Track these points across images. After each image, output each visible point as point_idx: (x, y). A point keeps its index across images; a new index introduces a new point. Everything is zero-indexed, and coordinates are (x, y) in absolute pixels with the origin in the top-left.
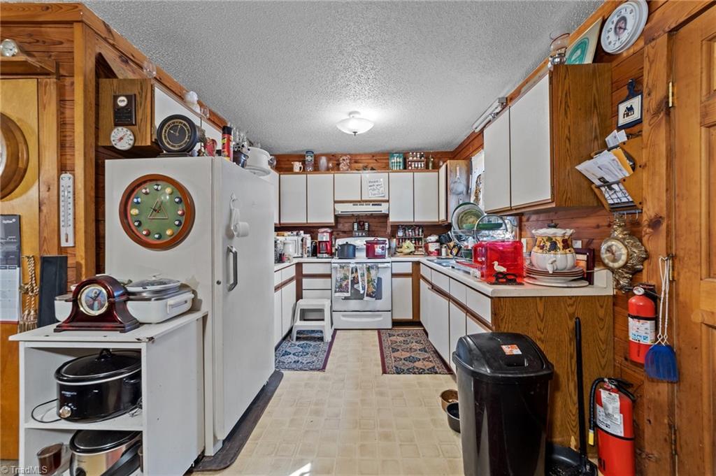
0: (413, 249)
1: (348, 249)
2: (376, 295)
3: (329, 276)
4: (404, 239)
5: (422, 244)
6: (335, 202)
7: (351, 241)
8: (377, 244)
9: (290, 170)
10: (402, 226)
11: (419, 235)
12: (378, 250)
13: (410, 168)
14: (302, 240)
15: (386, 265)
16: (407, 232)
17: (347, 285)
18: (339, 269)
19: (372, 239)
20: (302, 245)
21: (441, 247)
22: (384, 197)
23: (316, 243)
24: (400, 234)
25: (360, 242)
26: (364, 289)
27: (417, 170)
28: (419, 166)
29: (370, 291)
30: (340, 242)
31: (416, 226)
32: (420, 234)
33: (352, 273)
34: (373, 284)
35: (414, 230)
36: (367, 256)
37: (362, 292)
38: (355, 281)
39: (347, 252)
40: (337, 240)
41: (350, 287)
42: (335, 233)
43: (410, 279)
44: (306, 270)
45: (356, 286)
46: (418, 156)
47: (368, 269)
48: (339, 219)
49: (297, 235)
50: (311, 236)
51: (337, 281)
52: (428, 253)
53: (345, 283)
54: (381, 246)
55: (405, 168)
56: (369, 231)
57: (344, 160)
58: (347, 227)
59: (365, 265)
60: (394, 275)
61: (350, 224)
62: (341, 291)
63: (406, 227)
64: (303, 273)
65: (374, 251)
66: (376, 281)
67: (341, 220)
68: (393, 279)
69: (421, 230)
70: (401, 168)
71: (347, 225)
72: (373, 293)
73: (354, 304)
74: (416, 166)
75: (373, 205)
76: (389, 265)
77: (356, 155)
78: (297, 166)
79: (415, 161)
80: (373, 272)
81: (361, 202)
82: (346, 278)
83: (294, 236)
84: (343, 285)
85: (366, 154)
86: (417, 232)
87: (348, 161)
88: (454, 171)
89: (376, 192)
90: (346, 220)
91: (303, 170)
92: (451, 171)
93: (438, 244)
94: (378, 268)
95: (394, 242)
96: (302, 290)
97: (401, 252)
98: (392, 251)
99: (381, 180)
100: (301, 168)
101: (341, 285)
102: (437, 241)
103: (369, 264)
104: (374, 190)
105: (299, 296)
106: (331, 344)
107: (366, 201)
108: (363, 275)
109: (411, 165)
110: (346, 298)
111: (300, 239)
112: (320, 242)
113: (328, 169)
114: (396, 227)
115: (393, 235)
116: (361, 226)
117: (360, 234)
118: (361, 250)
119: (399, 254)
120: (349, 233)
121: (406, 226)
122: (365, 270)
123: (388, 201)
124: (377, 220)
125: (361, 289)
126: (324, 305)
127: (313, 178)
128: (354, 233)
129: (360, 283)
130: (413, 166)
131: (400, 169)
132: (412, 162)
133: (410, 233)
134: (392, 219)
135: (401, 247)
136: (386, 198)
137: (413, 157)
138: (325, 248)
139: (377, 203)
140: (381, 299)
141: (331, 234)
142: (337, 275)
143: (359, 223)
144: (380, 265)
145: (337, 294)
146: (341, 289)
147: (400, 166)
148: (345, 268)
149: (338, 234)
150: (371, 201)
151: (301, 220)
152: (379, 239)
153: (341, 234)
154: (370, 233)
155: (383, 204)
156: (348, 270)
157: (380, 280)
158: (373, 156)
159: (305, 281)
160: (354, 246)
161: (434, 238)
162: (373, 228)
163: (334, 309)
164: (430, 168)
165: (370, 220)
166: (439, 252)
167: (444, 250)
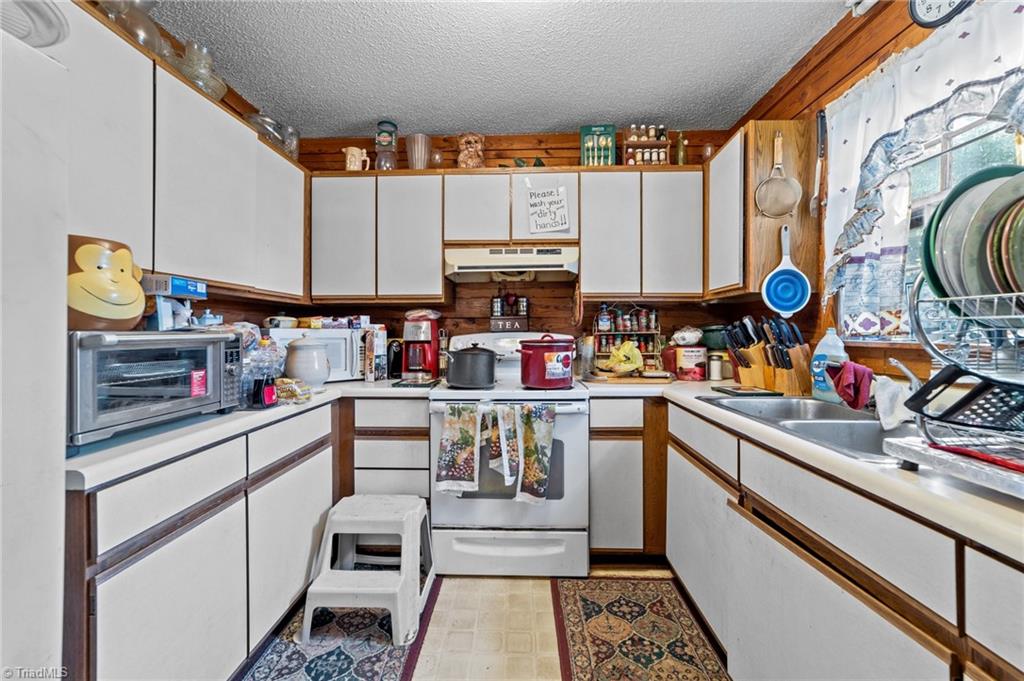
0: (638, 363)
1: (474, 362)
2: (549, 487)
3: (424, 433)
4: (611, 338)
5: (656, 348)
6: (447, 245)
7: (484, 340)
8: (550, 349)
9: (338, 168)
10: (609, 304)
11: (648, 327)
12: (554, 366)
13: (631, 162)
14: (364, 339)
15: (575, 406)
16: (620, 321)
17: (468, 461)
18: (448, 417)
19: (537, 336)
20: (363, 351)
21: (710, 358)
22: (567, 231)
23: (400, 345)
24: (604, 325)
25: (508, 344)
26: (514, 471)
27: (648, 165)
28: (655, 157)
29: (532, 479)
30: (459, 342)
31: (642, 305)
32: (653, 324)
33: (484, 427)
34: (539, 461)
35: (637, 315)
36: (525, 378)
37: (509, 481)
38: (491, 450)
39: (474, 370)
40: (453, 339)
41: (477, 466)
42: (449, 322)
43: (637, 446)
44: (364, 416)
45: (493, 464)
46: (652, 133)
47: (528, 418)
48: (458, 289)
49: (350, 324)
50: (387, 328)
51: (442, 448)
52: (679, 374)
53: (464, 455)
54: (562, 354)
55: (619, 161)
56: (528, 316)
57: (469, 143)
58: (477, 307)
59: (517, 407)
60: (596, 433)
61: (483, 300)
62: (453, 478)
63: (617, 307)
64: (358, 424)
65: (544, 369)
66: (548, 452)
67: (463, 292)
68: (593, 442)
69: (653, 317)
70: (610, 163)
71: (477, 304)
72: (540, 483)
73: (488, 510)
74: (647, 156)
75: (539, 252)
76: (583, 406)
77: (499, 139)
78: (355, 157)
79: (643, 146)
80: (539, 427)
81: (510, 245)
82: (466, 442)
83: (340, 327)
84: (460, 461)
85: (521, 138)
86: (644, 321)
87: (479, 147)
88: (766, 151)
89: (546, 220)
90: (476, 293)
91: (372, 168)
92: (757, 150)
93: (703, 350)
94: (553, 415)
95: (589, 345)
96: (353, 468)
97: (610, 371)
98: (585, 366)
99: (561, 189)
100: (364, 162)
101: (453, 461)
102: (699, 344)
103: (531, 405)
104: (542, 214)
105: (344, 487)
106: (415, 649)
107: (522, 243)
108: (512, 435)
109: (633, 156)
110: (466, 495)
111: (358, 334)
112: (408, 343)
113: (431, 166)
114: (595, 308)
115: (587, 328)
116: (511, 306)
117: (508, 324)
118: (507, 362)
119: (604, 376)
120: (482, 323)
121: (618, 305)
122: (519, 421)
123: (577, 243)
124: (548, 292)
125: (506, 472)
126: (400, 524)
127: (393, 184)
128: (493, 322)
129: (505, 456)
130: (639, 157)
131: (606, 164)
132: (636, 146)
133: (627, 322)
134: (587, 288)
135: (608, 357)
136: (573, 235)
137: (639, 136)
138: (419, 359)
139: (550, 246)
140: (559, 495)
141: (438, 325)
142: (445, 433)
143: (505, 299)
144: (558, 408)
145: (444, 485)
146: (453, 470)
147: (606, 157)
148: (466, 415)
149: (457, 325)
150: (534, 244)
151: (360, 288)
152: (556, 336)
153: (464, 325)
154: (531, 323)
155: (564, 249)
156: (473, 420)
157: (558, 446)
158: (540, 142)
159: (359, 445)
160: (491, 354)
161: (691, 335)
162: (539, 312)
163: (435, 521)
164: (681, 163)
165: (532, 292)
166: (704, 372)
167: (715, 366)
